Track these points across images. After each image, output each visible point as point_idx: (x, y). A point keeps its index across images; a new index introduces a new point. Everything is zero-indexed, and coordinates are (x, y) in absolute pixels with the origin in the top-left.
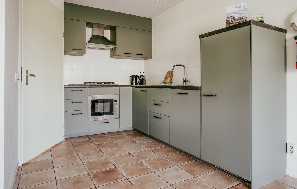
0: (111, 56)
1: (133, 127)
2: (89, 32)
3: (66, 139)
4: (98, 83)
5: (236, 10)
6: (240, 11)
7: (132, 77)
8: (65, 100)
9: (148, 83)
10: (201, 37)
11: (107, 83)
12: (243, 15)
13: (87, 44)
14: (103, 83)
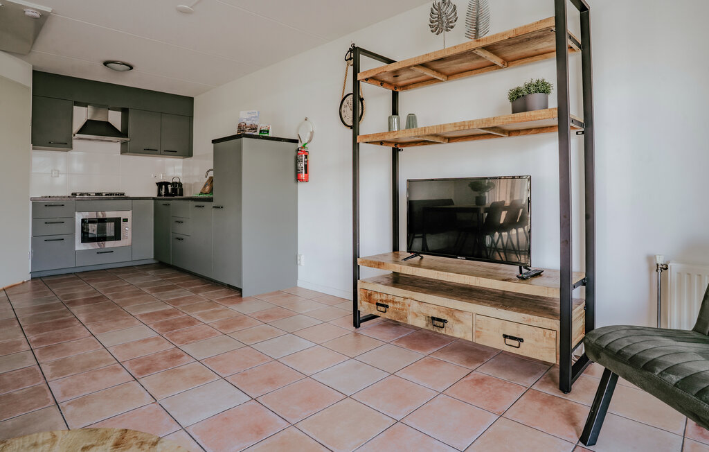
0: (123, 152)
1: (155, 258)
2: (81, 115)
3: (33, 279)
4: (97, 194)
5: (248, 116)
6: (252, 117)
7: (160, 185)
8: (34, 219)
9: (187, 194)
10: (214, 142)
11: (111, 194)
12: (254, 122)
13: (74, 135)
14: (104, 194)
